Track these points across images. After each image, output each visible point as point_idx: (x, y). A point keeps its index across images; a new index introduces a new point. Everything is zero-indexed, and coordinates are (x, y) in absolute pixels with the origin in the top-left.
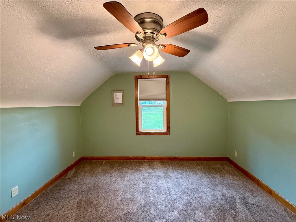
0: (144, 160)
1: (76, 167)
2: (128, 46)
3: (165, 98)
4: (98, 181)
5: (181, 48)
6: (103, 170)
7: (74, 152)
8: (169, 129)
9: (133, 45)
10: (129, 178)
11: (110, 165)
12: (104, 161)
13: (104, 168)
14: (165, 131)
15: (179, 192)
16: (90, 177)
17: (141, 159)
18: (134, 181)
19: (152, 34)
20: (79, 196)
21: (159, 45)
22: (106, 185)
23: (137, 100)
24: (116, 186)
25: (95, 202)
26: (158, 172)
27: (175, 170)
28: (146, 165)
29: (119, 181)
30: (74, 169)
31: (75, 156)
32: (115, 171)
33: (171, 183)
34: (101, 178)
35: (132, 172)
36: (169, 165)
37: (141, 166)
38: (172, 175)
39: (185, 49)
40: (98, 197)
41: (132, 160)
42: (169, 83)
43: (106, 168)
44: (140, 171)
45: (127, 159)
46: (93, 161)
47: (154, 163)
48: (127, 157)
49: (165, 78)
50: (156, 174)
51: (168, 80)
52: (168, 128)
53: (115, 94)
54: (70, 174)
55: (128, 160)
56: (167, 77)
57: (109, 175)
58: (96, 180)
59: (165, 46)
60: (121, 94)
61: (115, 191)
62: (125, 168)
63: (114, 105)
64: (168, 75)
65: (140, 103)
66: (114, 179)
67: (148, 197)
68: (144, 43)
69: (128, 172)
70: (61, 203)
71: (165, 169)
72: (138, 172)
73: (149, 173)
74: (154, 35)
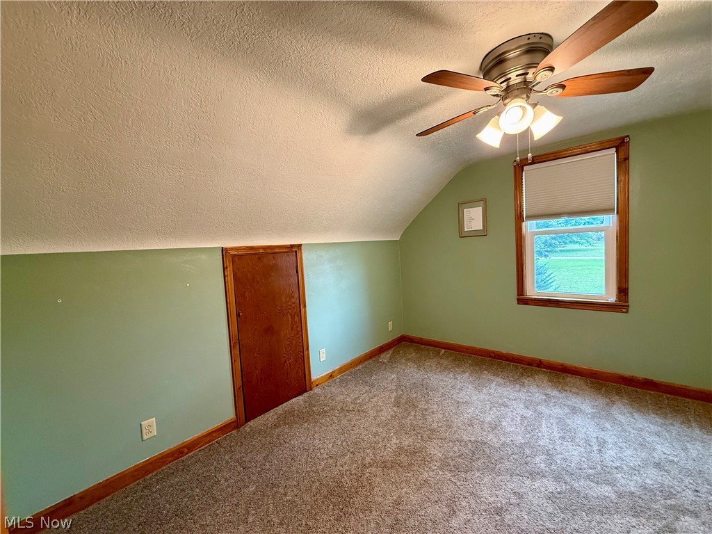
0: (538, 366)
1: (393, 349)
2: (474, 113)
3: (612, 207)
4: (429, 378)
5: (618, 73)
6: (439, 363)
7: (390, 323)
8: (627, 294)
9: (485, 110)
10: (492, 391)
11: (455, 359)
12: (443, 351)
13: (442, 361)
14: (612, 299)
15: (632, 459)
16: (415, 370)
17: (530, 364)
18: (505, 400)
19: (523, 77)
20: (396, 391)
21: (545, 90)
22: (443, 388)
23: (519, 219)
24: (464, 397)
25: (422, 405)
26: (575, 400)
27: (639, 411)
28: (542, 378)
29: (469, 390)
30: (390, 352)
31: (391, 331)
32: (464, 372)
33: (611, 433)
34: (435, 376)
35: (503, 382)
36: (618, 394)
37: (528, 376)
38: (621, 418)
39: (631, 70)
40: (427, 402)
41: (506, 360)
42: (627, 159)
43: (445, 362)
44: (523, 385)
45: (492, 355)
46: (423, 346)
47: (568, 379)
48: (493, 352)
49: (614, 149)
50: (569, 403)
51: (623, 153)
52: (623, 291)
53: (465, 210)
54: (385, 357)
55: (495, 358)
56: (621, 145)
57: (451, 375)
58: (426, 376)
59: (563, 87)
60: (480, 209)
61: (458, 403)
62: (486, 372)
63: (464, 235)
64: (623, 138)
65: (529, 226)
66: (459, 385)
67: (533, 436)
68: (506, 98)
69: (493, 381)
70: (373, 390)
71: (601, 401)
72: (518, 386)
73: (546, 395)
74: (528, 76)
